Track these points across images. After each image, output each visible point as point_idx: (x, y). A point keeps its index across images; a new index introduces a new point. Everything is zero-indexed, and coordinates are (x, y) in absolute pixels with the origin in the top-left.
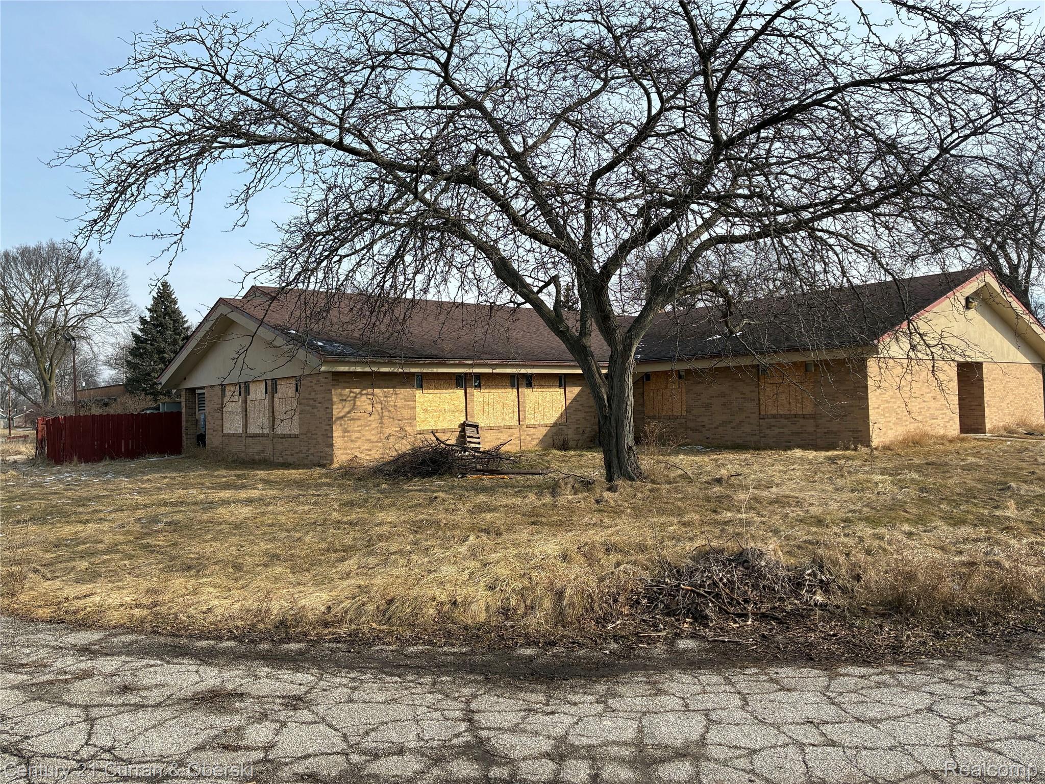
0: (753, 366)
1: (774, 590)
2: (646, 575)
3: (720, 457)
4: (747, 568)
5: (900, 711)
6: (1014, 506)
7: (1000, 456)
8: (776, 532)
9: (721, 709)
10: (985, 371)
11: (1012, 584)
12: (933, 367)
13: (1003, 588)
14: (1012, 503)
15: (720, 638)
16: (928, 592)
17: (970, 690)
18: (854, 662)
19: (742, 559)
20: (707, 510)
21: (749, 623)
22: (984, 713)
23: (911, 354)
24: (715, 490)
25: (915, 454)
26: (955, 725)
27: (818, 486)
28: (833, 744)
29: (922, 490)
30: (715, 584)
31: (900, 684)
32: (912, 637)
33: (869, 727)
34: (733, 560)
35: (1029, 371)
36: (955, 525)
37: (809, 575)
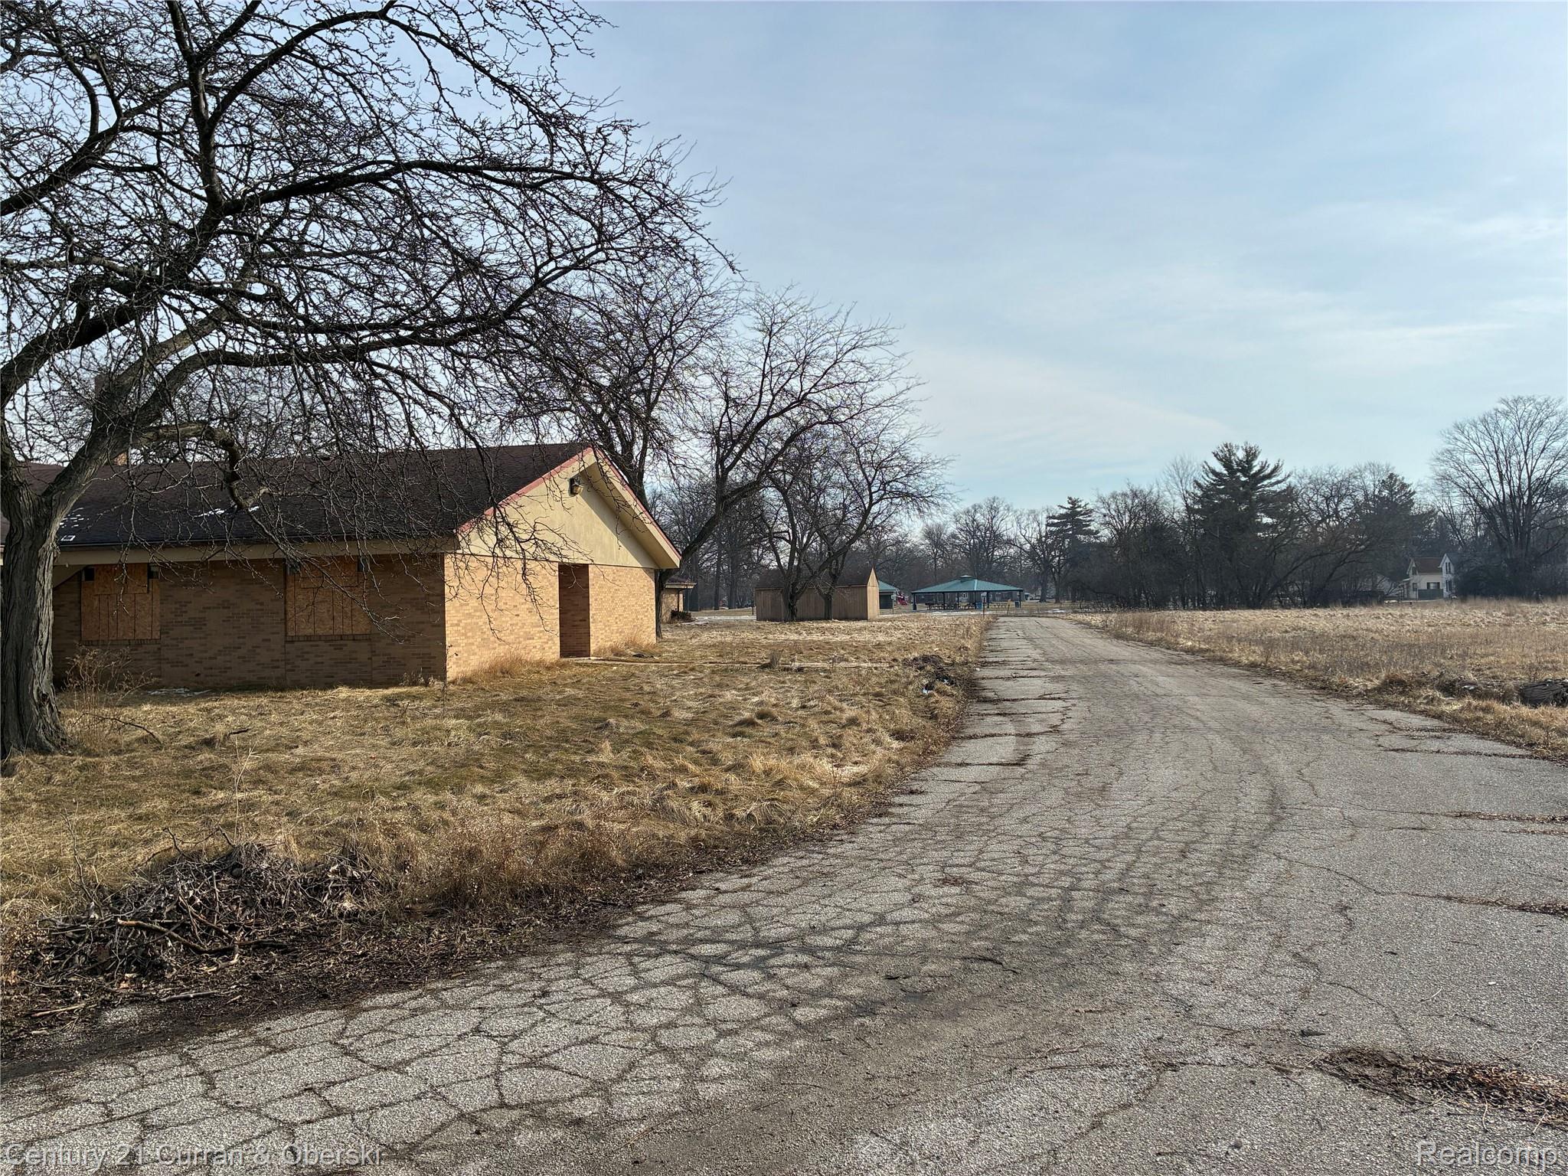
0: (276, 561)
1: (279, 903)
2: (52, 913)
3: (216, 704)
4: (236, 877)
5: (437, 1042)
6: (609, 748)
7: (602, 686)
8: (292, 814)
9: (169, 1105)
10: (591, 575)
11: (593, 848)
12: (524, 569)
13: (582, 856)
14: (607, 745)
15: (182, 995)
16: (493, 872)
17: (530, 994)
18: (386, 988)
19: (230, 864)
20: (184, 791)
21: (235, 961)
22: (543, 1020)
23: (497, 551)
24: (200, 758)
25: (502, 688)
26: (506, 1044)
27: (368, 740)
28: (339, 1112)
29: (505, 736)
30: (180, 909)
31: (444, 1005)
32: (466, 939)
33: (392, 1075)
34: (214, 868)
35: (641, 577)
36: (538, 780)
37: (335, 872)
